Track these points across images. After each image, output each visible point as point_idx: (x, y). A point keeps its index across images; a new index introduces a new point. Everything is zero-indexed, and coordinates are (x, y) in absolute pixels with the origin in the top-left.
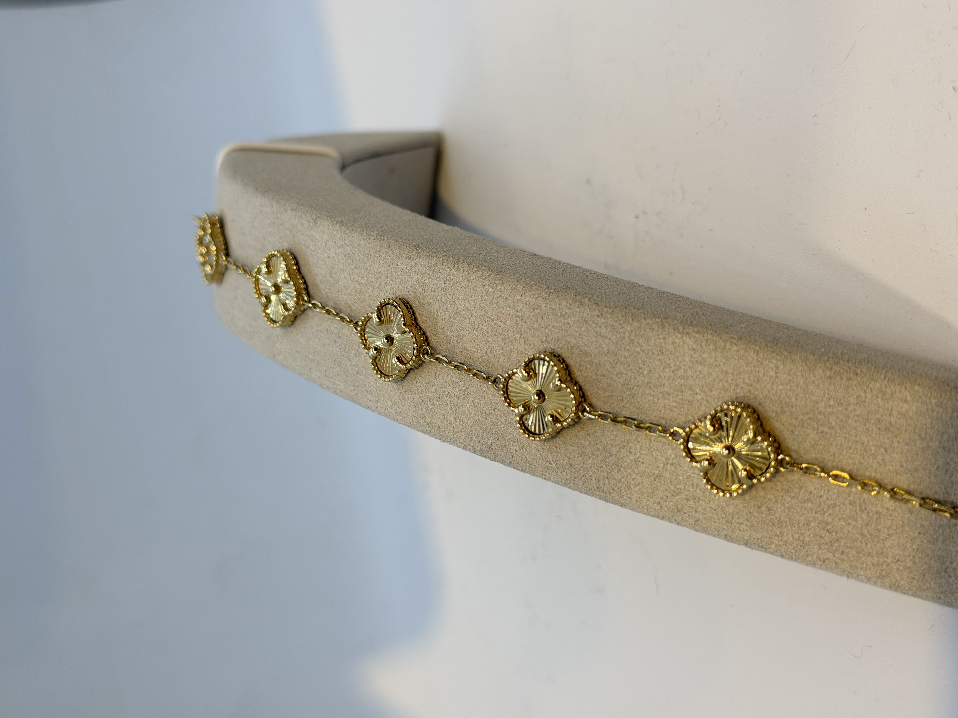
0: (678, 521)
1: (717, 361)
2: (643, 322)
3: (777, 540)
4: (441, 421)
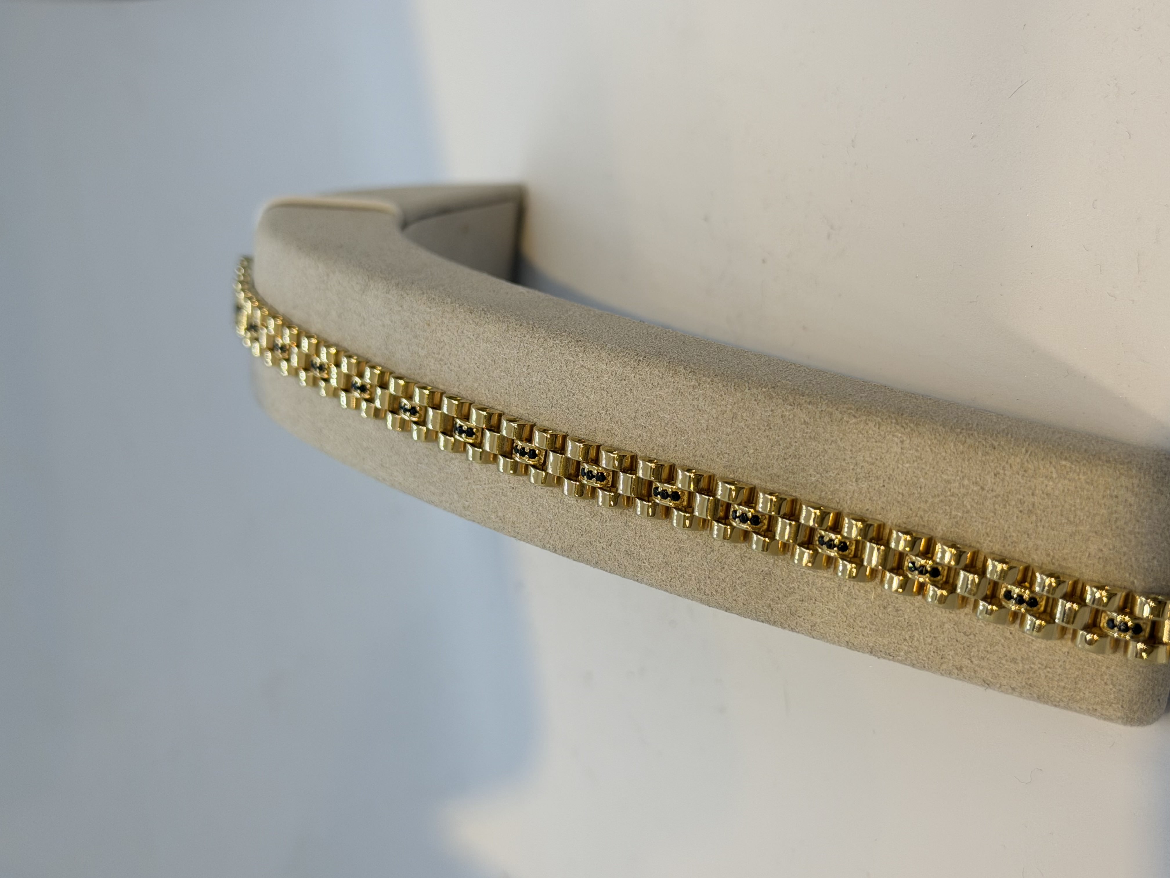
0: (793, 627)
1: (833, 437)
2: (747, 393)
3: (906, 646)
4: (516, 515)
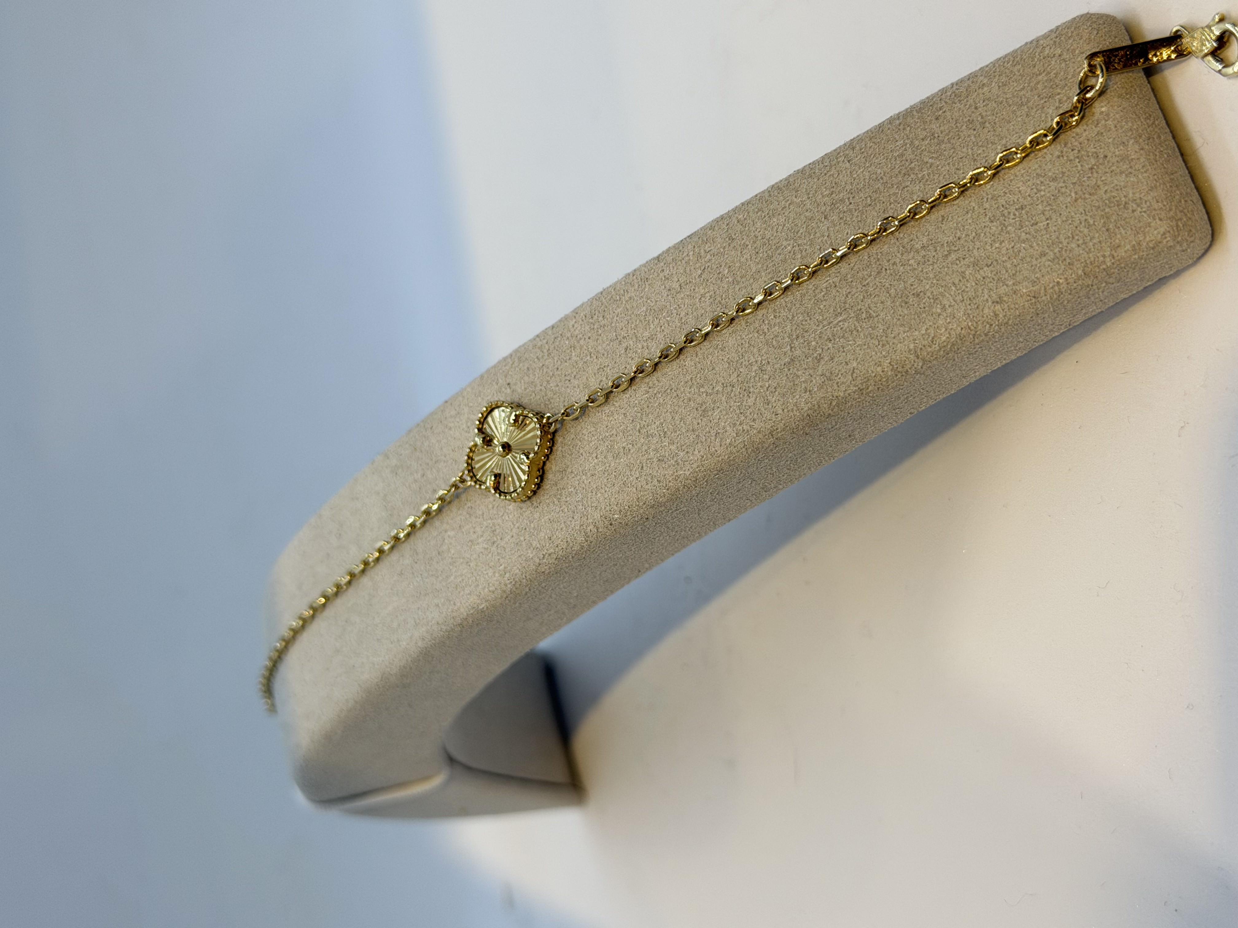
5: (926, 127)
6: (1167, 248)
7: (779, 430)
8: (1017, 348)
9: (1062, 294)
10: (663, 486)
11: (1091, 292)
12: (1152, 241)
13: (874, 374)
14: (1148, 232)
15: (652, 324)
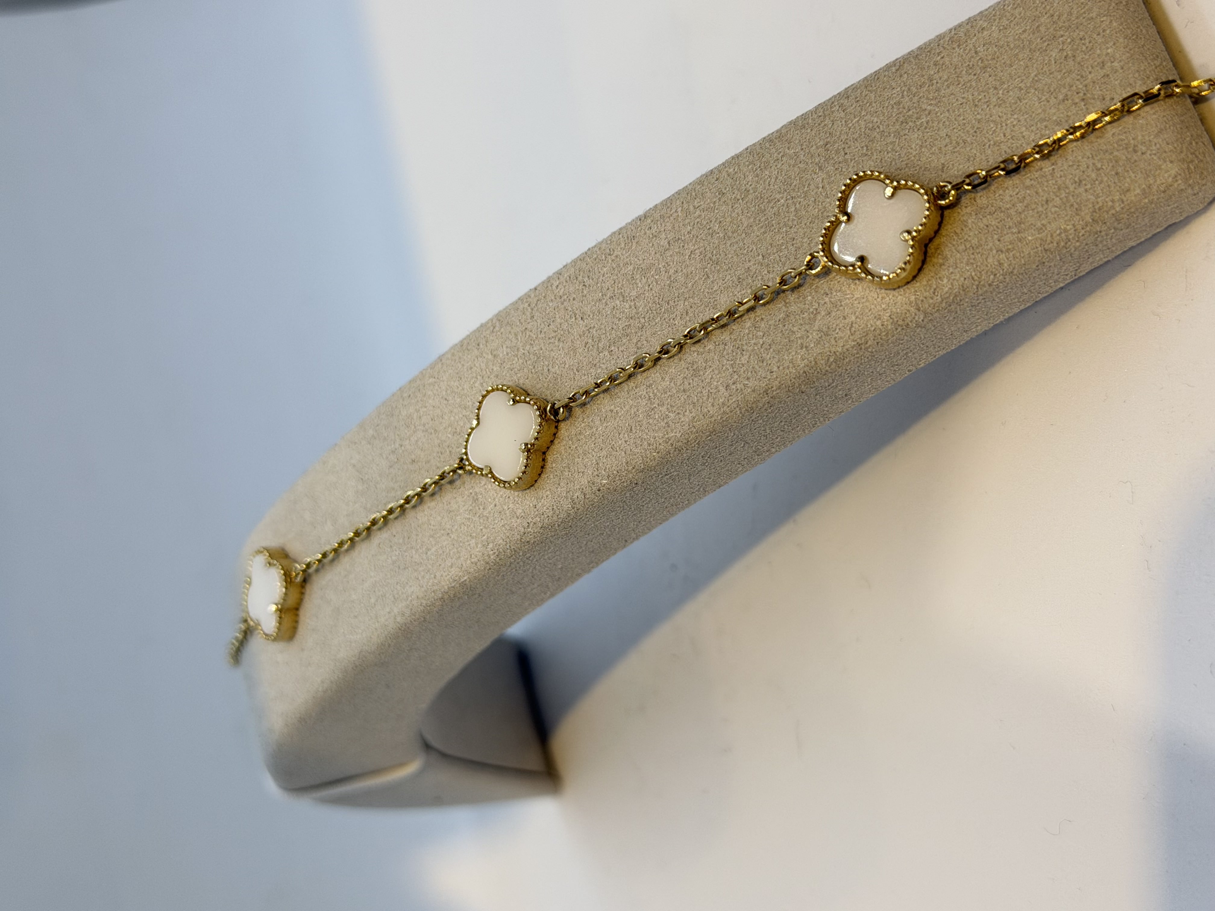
5: (924, 73)
6: (1178, 192)
7: (774, 388)
8: (1021, 300)
9: (1069, 241)
10: (653, 449)
11: (1099, 239)
12: (1163, 184)
13: (873, 328)
14: (1159, 175)
15: (640, 284)
